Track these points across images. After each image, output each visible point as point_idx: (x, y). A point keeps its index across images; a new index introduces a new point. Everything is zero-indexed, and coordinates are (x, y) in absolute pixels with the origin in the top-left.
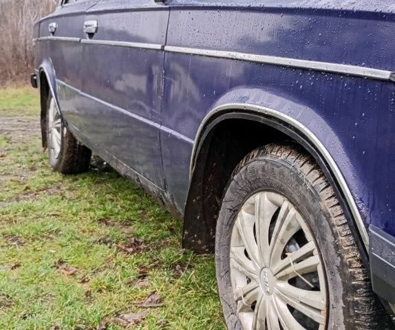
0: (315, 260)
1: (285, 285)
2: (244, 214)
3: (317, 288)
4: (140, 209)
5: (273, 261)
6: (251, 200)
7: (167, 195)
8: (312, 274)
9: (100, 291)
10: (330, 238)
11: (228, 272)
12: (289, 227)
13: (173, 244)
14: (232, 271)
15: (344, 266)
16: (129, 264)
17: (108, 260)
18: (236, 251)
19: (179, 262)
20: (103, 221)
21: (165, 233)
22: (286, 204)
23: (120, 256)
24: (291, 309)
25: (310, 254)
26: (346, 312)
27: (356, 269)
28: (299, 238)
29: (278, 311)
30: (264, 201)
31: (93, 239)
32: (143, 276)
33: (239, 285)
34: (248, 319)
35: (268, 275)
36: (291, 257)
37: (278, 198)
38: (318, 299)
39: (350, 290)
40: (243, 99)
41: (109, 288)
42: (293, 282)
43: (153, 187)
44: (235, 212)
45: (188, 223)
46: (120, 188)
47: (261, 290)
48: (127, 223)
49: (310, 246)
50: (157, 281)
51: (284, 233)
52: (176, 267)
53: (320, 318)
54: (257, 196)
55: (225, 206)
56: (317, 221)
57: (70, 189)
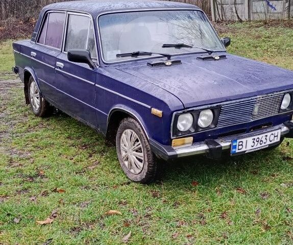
0: (141, 145)
1: (135, 152)
2: (123, 135)
3: (142, 152)
4: (82, 132)
5: (132, 146)
6: (125, 131)
7: (99, 129)
8: (140, 149)
9: (78, 162)
10: (143, 140)
11: (120, 151)
12: (135, 138)
13: (98, 145)
14: (121, 151)
15: (146, 146)
16: (84, 153)
17: (76, 152)
18: (122, 145)
19: (102, 151)
20: (69, 138)
21: (95, 141)
22: (134, 132)
23: (81, 150)
24: (137, 158)
25: (139, 144)
26: (147, 156)
27: (149, 147)
28: (137, 141)
29: (133, 159)
30: (129, 131)
31: (67, 145)
32: (91, 156)
33: (124, 154)
34: (126, 163)
35: (131, 150)
36: (136, 145)
37: (132, 131)
38: (142, 154)
39: (148, 151)
40: (121, 107)
41: (81, 161)
42: (137, 151)
43: (93, 126)
44: (121, 134)
45: (107, 138)
46: (70, 123)
47: (129, 154)
48: (79, 138)
49: (140, 142)
50: (96, 157)
51: (133, 139)
52: (102, 152)
53: (143, 159)
54: (127, 130)
55: (118, 133)
56: (140, 136)
57: (48, 125)
